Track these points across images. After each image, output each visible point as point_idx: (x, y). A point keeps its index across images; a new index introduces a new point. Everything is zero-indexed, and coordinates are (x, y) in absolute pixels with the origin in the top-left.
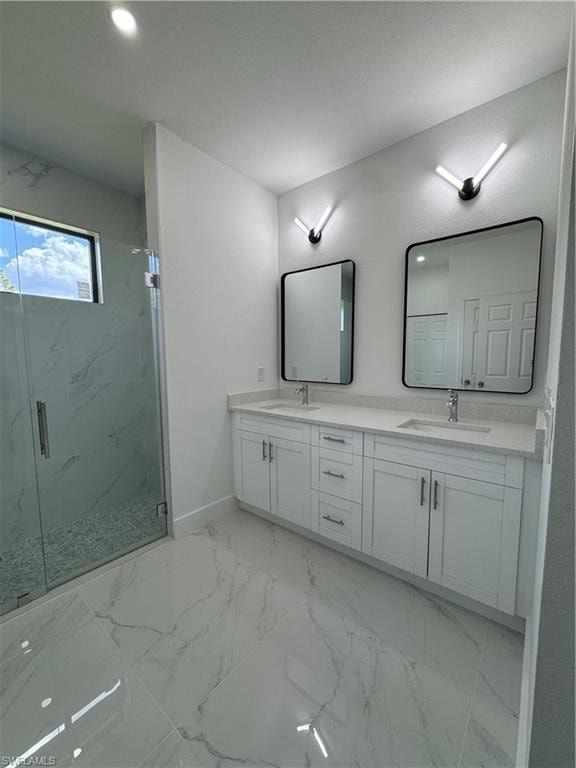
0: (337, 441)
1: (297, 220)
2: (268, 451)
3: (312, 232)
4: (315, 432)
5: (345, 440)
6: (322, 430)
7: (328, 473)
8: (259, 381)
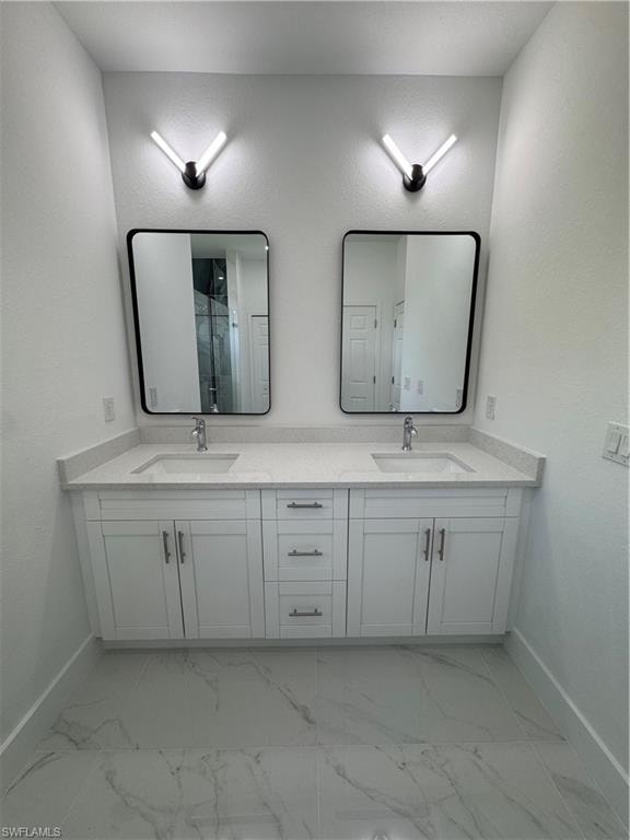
0: (310, 506)
1: (155, 135)
2: (175, 546)
3: (191, 166)
4: (269, 500)
5: (319, 503)
6: (280, 495)
7: (295, 554)
8: (107, 421)
